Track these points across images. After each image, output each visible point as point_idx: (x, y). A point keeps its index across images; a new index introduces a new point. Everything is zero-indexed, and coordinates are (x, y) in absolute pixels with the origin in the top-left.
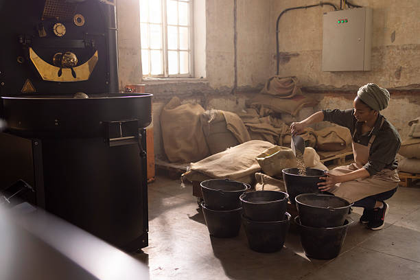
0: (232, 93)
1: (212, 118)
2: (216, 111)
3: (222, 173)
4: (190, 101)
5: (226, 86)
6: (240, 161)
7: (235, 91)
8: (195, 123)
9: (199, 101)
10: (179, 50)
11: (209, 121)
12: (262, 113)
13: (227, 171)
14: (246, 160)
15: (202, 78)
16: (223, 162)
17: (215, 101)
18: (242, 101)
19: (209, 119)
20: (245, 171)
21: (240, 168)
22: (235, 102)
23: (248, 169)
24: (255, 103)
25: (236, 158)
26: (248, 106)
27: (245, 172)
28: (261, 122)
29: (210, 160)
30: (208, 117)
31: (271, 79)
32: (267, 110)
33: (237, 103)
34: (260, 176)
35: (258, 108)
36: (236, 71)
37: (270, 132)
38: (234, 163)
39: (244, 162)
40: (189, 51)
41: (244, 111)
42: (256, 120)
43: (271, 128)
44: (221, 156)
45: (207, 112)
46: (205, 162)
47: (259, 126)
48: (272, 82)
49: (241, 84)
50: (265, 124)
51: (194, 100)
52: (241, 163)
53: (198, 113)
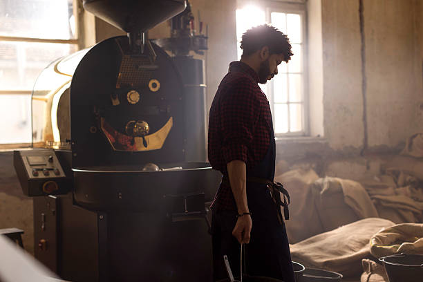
0: (362, 154)
1: (325, 188)
2: (331, 179)
3: (321, 257)
4: (303, 165)
5: (351, 147)
6: (346, 244)
7: (365, 152)
8: (304, 195)
9: (314, 166)
10: (288, 103)
11: (322, 192)
12: (400, 182)
13: (328, 255)
14: (353, 242)
15: (319, 136)
16: (326, 244)
17: (337, 165)
18: (375, 166)
19: (321, 190)
20: (350, 256)
21: (344, 253)
22: (365, 167)
23: (354, 254)
24: (391, 169)
25: (342, 241)
26: (382, 172)
27: (349, 258)
28: (396, 194)
29: (312, 242)
30: (319, 187)
31: (414, 136)
32: (408, 178)
33: (368, 168)
34: (366, 264)
35: (396, 175)
36: (365, 126)
37: (409, 208)
38: (338, 246)
39: (351, 245)
40: (301, 103)
41: (376, 178)
42: (390, 190)
43: (411, 202)
44: (325, 237)
45: (320, 181)
46: (306, 243)
47: (393, 198)
48: (415, 140)
49: (372, 143)
50: (402, 196)
51: (308, 165)
52: (347, 247)
53: (309, 182)
